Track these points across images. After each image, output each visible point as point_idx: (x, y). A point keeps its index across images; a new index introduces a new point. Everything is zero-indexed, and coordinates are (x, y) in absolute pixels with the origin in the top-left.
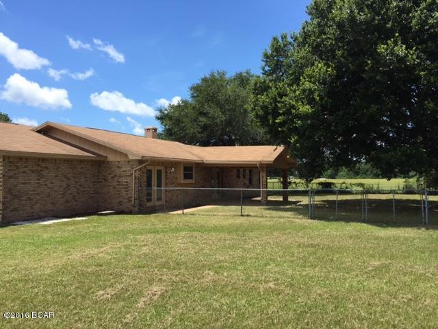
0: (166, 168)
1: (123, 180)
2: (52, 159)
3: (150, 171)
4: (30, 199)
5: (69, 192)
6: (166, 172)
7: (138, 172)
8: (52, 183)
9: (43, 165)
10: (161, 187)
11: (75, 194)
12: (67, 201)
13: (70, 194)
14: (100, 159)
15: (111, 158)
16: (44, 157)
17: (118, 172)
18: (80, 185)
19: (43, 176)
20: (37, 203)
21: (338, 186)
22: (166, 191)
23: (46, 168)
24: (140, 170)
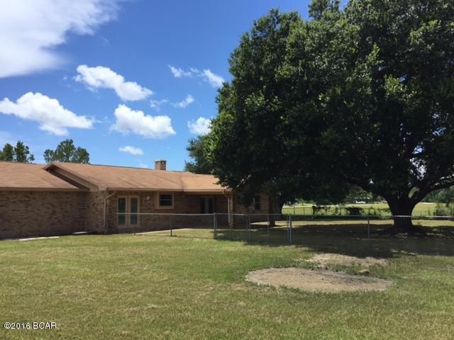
0: (141, 197)
1: (99, 207)
2: (39, 192)
3: (124, 199)
4: (18, 222)
5: (55, 216)
6: (141, 200)
7: (108, 201)
8: (38, 210)
9: (31, 196)
10: (136, 212)
11: (61, 218)
12: (53, 224)
13: (56, 218)
14: (82, 190)
15: (92, 190)
16: (32, 190)
17: (96, 201)
18: (66, 212)
19: (31, 205)
20: (25, 225)
21: (366, 212)
22: (141, 216)
23: (34, 198)
24: (110, 198)
